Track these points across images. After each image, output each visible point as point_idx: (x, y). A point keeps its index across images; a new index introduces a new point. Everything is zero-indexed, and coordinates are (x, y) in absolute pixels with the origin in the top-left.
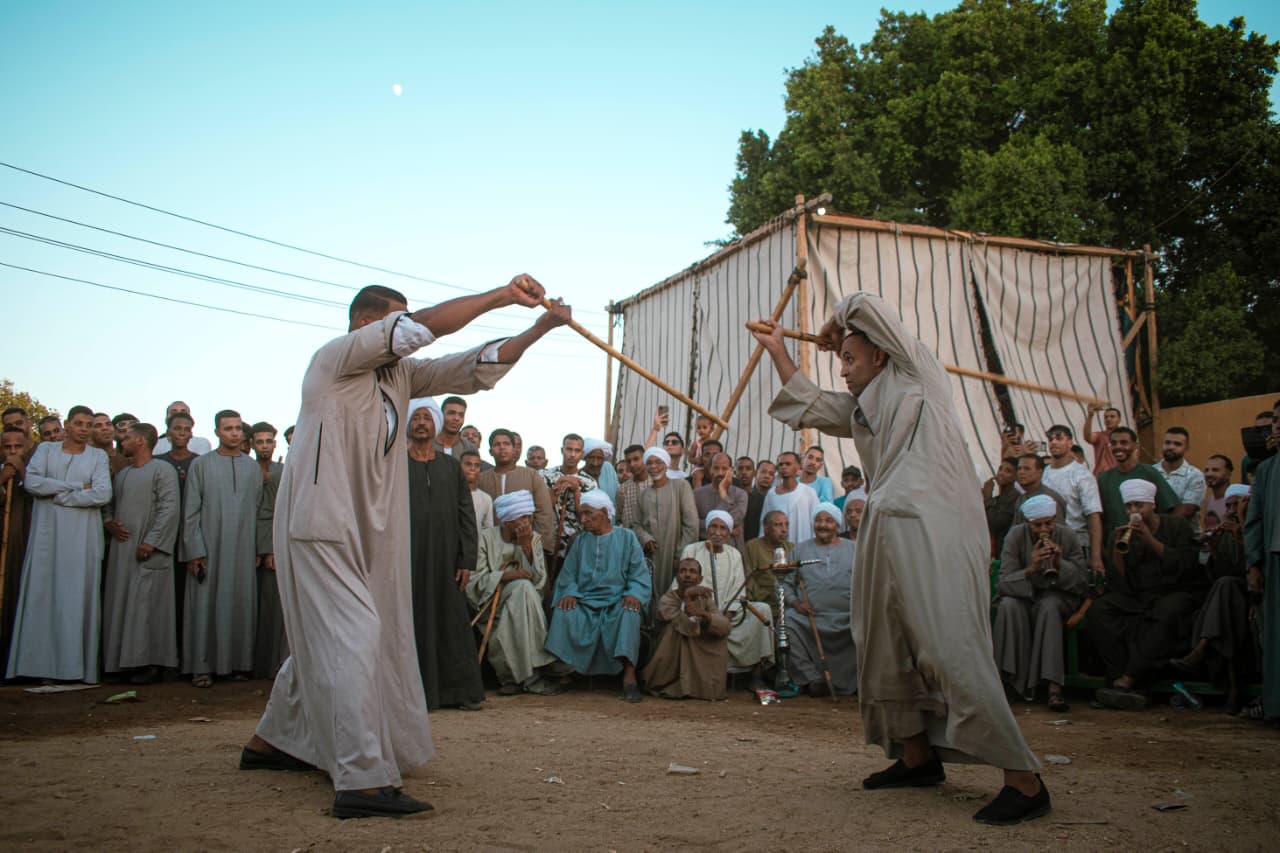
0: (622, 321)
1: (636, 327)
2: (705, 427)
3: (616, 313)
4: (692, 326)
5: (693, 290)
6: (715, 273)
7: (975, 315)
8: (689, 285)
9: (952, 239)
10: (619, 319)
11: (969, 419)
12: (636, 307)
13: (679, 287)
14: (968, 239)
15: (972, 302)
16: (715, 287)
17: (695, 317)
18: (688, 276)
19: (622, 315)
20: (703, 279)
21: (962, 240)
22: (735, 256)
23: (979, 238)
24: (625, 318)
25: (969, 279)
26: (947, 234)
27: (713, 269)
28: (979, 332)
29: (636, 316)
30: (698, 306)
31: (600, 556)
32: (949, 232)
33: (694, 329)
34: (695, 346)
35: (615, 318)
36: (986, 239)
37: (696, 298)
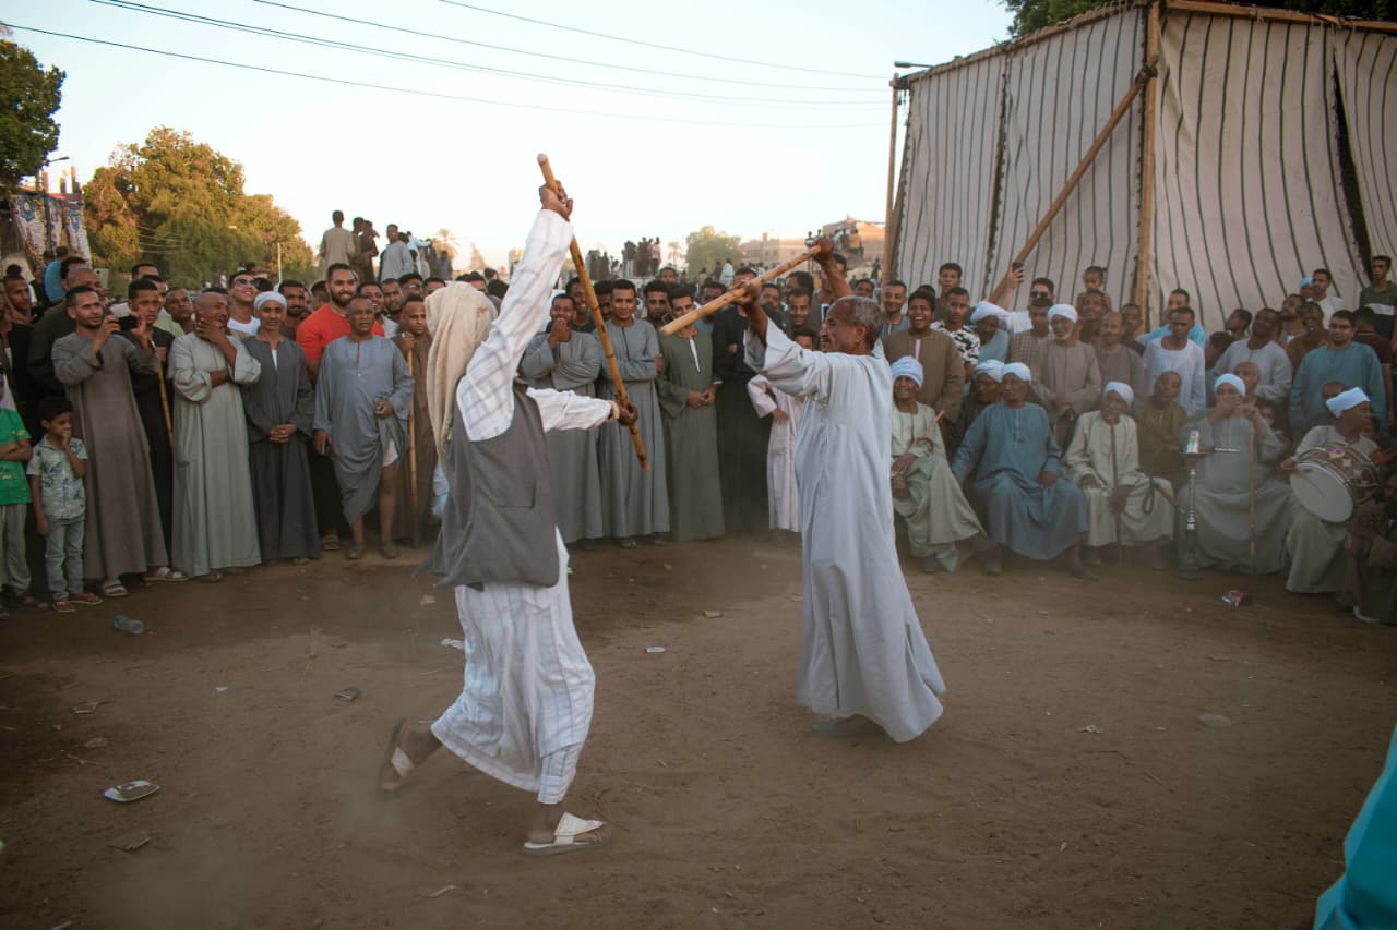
0: (908, 98)
1: (924, 104)
2: (1094, 282)
3: (901, 89)
4: (999, 113)
5: (1002, 73)
6: (1031, 55)
7: (1333, 116)
8: (996, 66)
9: (1317, 24)
10: (904, 95)
11: (1315, 237)
12: (925, 84)
13: (984, 66)
14: (1335, 24)
15: (1332, 101)
16: (1030, 71)
17: (1003, 104)
18: (997, 54)
19: (908, 92)
20: (1016, 60)
21: (1328, 25)
22: (1060, 37)
23: (1347, 23)
24: (911, 94)
25: (1331, 72)
26: (1312, 19)
27: (1030, 49)
28: (1336, 136)
29: (924, 94)
30: (1007, 91)
31: (1021, 428)
32: (1315, 17)
33: (1003, 115)
34: (1003, 136)
35: (901, 93)
36: (1355, 24)
37: (1006, 82)
